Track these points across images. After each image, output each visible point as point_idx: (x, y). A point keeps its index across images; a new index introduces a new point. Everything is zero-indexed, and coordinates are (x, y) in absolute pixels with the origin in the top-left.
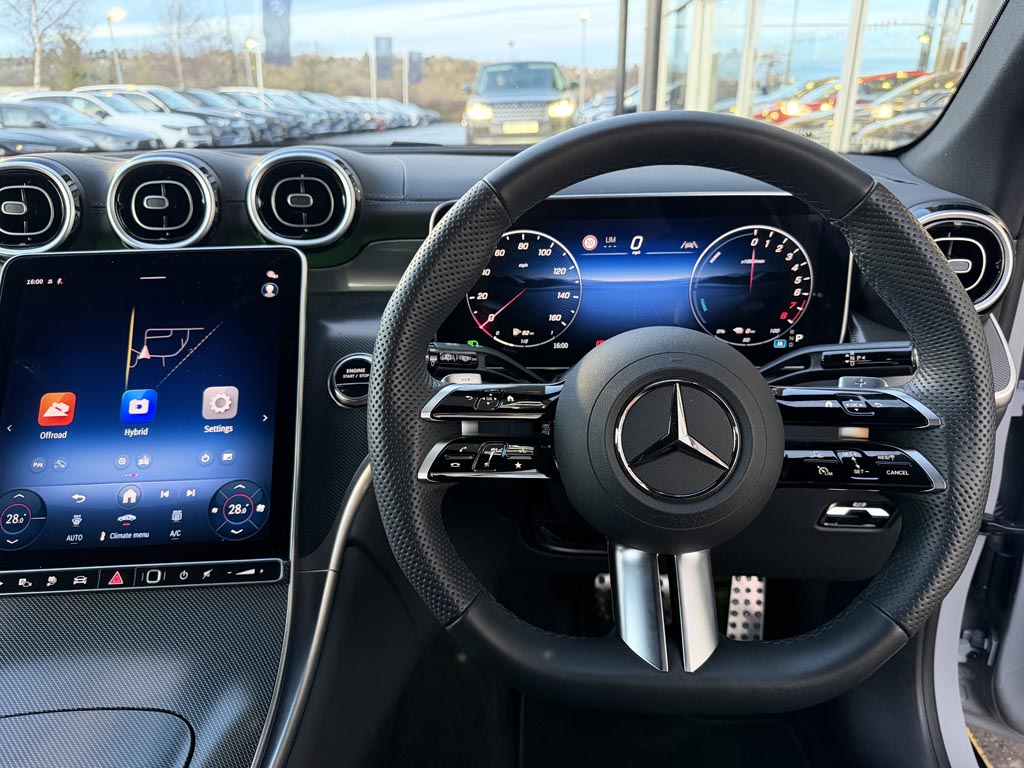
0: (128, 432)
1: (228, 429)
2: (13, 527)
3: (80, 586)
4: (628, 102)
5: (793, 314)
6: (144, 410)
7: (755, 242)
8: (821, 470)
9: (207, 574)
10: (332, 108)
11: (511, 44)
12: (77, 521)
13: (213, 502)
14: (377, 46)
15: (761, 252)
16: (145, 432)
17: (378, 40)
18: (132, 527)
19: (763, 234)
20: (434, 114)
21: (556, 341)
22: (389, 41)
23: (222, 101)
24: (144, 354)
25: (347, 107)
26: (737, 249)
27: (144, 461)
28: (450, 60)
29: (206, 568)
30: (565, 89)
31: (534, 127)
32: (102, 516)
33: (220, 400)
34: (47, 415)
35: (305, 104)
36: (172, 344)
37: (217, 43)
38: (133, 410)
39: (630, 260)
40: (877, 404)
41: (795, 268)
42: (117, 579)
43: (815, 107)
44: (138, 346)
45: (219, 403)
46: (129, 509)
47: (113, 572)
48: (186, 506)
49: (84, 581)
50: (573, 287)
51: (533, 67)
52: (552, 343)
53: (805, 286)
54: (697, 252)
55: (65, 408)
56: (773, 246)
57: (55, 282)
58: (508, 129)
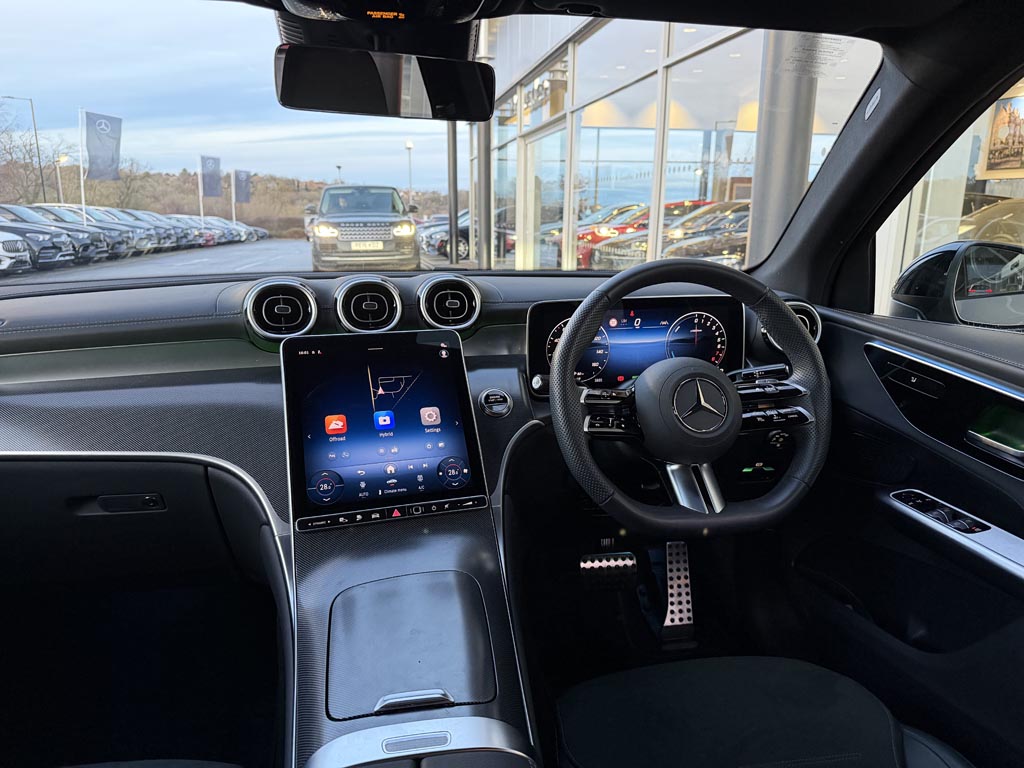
0: (381, 435)
1: (438, 430)
2: (324, 492)
3: (375, 519)
4: (462, 223)
5: (717, 358)
6: (388, 422)
7: (696, 321)
8: (759, 419)
9: (446, 506)
10: (158, 223)
11: (339, 167)
12: (363, 485)
13: (439, 468)
14: (204, 165)
15: (700, 326)
16: (392, 434)
17: (204, 160)
18: (396, 486)
19: (700, 316)
20: (261, 231)
21: (596, 378)
22: (216, 161)
23: (37, 216)
24: (381, 391)
25: (174, 223)
26: (688, 324)
27: (395, 450)
28: (273, 179)
29: (446, 503)
30: (405, 213)
31: (380, 246)
32: (377, 482)
33: (430, 415)
34: (331, 427)
35: (130, 220)
36: (396, 385)
37: (18, 155)
38: (381, 422)
39: (634, 331)
40: (780, 388)
41: (717, 334)
42: (396, 514)
43: (622, 230)
44: (376, 387)
45: (430, 416)
46: (392, 476)
47: (393, 510)
48: (425, 473)
49: (378, 516)
50: (605, 347)
51: (373, 191)
52: (593, 380)
53: (722, 343)
54: (668, 326)
55: (341, 424)
56: (706, 323)
57: (316, 352)
58: (355, 246)
